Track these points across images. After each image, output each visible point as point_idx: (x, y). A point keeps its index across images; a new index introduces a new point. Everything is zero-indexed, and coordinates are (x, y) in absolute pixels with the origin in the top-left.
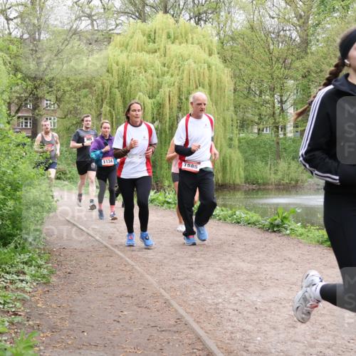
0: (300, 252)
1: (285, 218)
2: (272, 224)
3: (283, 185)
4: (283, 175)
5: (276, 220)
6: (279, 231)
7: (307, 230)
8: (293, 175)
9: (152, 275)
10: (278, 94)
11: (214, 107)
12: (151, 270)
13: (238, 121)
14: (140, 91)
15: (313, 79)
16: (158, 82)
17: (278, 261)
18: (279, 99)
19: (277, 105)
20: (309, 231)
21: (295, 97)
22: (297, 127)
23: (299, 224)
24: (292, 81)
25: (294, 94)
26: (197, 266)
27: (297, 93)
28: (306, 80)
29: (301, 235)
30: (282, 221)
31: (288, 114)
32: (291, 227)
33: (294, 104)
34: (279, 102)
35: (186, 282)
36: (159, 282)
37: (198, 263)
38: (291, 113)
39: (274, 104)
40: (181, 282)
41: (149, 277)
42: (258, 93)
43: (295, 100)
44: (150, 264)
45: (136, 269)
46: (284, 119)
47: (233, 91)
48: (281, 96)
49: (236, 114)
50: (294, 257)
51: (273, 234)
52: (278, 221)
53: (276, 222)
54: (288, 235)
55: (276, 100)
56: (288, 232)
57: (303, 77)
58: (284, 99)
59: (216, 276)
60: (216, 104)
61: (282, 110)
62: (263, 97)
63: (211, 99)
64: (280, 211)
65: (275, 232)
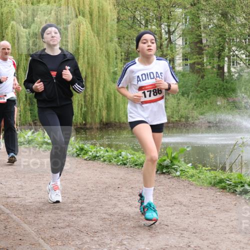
0: (191, 195)
1: (174, 158)
2: (160, 165)
3: (173, 123)
4: (173, 112)
5: (165, 160)
6: (169, 173)
7: (198, 171)
8: (183, 112)
9: (30, 223)
10: (166, 24)
11: (97, 38)
12: (29, 219)
13: (123, 54)
14: (13, 20)
15: (203, 8)
16: (33, 10)
17: (167, 206)
18: (167, 30)
19: (165, 36)
20: (200, 172)
21: (184, 27)
22: (186, 60)
23: (190, 165)
24: (181, 10)
25: (183, 24)
26: (80, 212)
27: (186, 22)
28: (195, 8)
29: (192, 176)
30: (172, 162)
31: (177, 46)
32: (181, 168)
33: (183, 35)
34: (166, 33)
35: (68, 230)
36: (38, 232)
37: (81, 209)
38: (179, 45)
39: (161, 34)
40: (62, 230)
41: (26, 226)
42: (143, 22)
43: (183, 30)
44: (28, 212)
45: (12, 218)
46: (172, 51)
47: (116, 20)
48: (169, 26)
49: (121, 46)
50: (185, 201)
51: (162, 176)
52: (167, 162)
53: (165, 163)
54: (179, 176)
55: (163, 31)
56: (178, 173)
57: (192, 5)
58: (172, 29)
59: (101, 223)
60: (98, 35)
61: (170, 41)
62: (149, 27)
63: (93, 30)
64: (169, 151)
65: (163, 173)
